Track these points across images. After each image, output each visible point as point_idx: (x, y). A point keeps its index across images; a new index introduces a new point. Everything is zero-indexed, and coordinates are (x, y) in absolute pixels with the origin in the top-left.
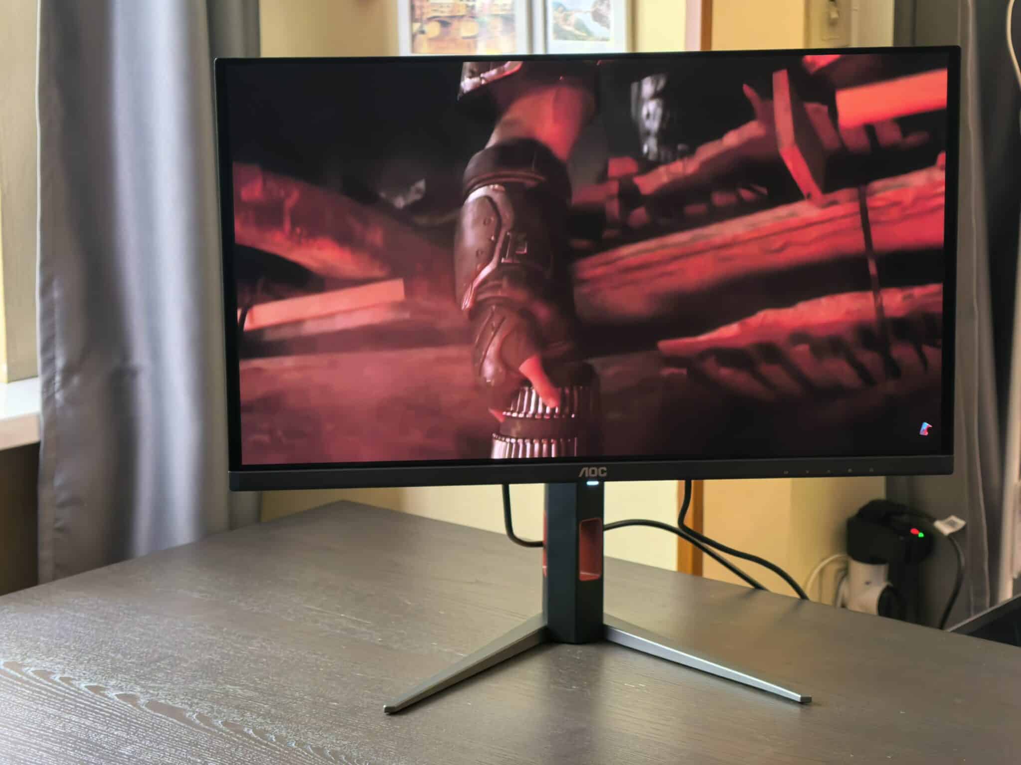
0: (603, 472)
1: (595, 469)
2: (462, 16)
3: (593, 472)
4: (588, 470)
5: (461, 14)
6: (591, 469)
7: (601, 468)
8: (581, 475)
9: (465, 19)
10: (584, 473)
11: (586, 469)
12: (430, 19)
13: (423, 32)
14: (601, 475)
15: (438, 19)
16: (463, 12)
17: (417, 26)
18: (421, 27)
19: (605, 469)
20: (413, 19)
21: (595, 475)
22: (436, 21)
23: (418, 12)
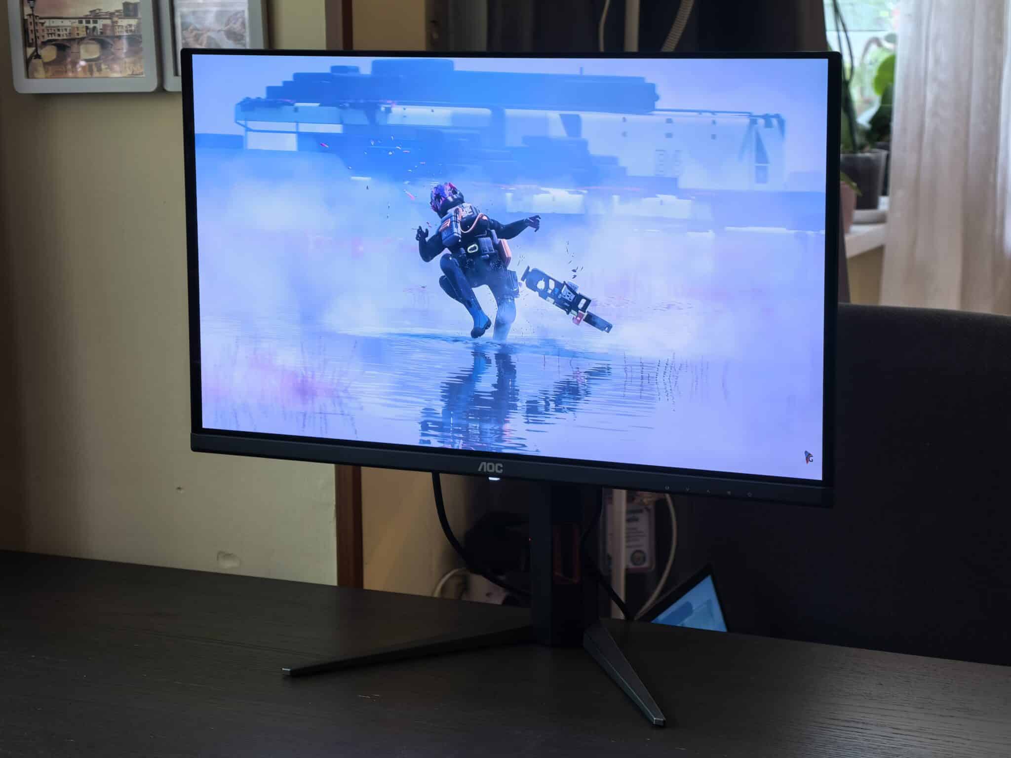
0: (499, 468)
1: (492, 464)
2: (83, 39)
3: (491, 467)
4: (487, 465)
5: (80, 36)
6: (489, 464)
7: (497, 465)
8: (480, 469)
9: (85, 41)
10: (483, 466)
11: (484, 463)
12: (45, 44)
13: (38, 57)
14: (497, 471)
15: (54, 43)
16: (83, 34)
17: (30, 51)
18: (36, 50)
19: (501, 466)
20: (27, 44)
21: (492, 471)
22: (54, 45)
23: (32, 36)
